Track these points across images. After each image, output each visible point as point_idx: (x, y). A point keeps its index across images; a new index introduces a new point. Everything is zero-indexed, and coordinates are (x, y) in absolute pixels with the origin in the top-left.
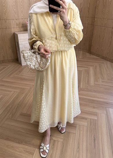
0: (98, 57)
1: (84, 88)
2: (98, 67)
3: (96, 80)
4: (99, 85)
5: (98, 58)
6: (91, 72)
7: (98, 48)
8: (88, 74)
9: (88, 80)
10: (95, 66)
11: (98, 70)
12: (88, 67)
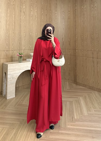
1: (78, 118)
2: (87, 97)
3: (88, 110)
4: (93, 114)
5: (85, 88)
6: (82, 103)
8: (79, 104)
9: (81, 110)
10: (84, 96)
11: (88, 100)
12: (78, 98)
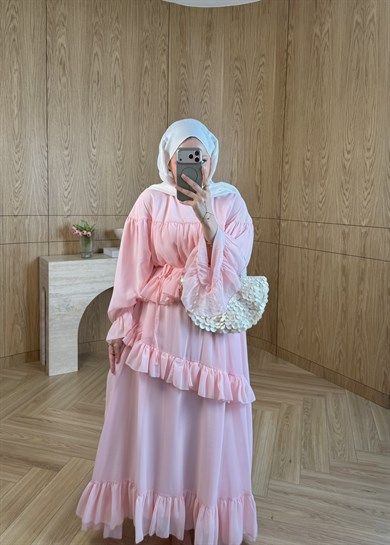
0: (304, 368)
7: (301, 332)
